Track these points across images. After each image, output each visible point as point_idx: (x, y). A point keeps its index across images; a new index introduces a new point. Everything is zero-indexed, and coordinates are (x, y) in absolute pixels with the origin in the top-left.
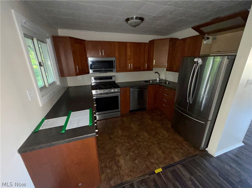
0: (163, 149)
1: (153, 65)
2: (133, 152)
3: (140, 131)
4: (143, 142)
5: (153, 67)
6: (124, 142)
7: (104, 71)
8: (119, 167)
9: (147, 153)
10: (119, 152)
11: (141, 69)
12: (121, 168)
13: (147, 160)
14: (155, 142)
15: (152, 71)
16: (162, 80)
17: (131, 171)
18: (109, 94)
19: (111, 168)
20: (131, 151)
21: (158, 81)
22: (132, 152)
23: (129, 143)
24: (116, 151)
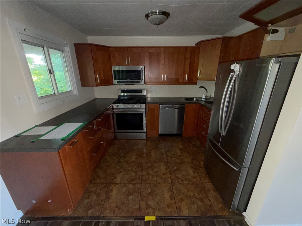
0: (175, 192)
1: (198, 77)
2: (134, 185)
3: (158, 161)
4: (153, 176)
5: (197, 80)
6: (132, 170)
7: (130, 82)
8: (108, 197)
9: (150, 190)
10: (118, 179)
11: (179, 82)
12: (109, 199)
13: (144, 199)
14: (169, 180)
15: (196, 84)
16: (210, 98)
17: (117, 207)
18: (132, 110)
19: (99, 195)
20: (133, 183)
21: (203, 100)
22: (132, 185)
23: (136, 172)
24: (116, 178)
